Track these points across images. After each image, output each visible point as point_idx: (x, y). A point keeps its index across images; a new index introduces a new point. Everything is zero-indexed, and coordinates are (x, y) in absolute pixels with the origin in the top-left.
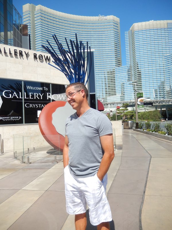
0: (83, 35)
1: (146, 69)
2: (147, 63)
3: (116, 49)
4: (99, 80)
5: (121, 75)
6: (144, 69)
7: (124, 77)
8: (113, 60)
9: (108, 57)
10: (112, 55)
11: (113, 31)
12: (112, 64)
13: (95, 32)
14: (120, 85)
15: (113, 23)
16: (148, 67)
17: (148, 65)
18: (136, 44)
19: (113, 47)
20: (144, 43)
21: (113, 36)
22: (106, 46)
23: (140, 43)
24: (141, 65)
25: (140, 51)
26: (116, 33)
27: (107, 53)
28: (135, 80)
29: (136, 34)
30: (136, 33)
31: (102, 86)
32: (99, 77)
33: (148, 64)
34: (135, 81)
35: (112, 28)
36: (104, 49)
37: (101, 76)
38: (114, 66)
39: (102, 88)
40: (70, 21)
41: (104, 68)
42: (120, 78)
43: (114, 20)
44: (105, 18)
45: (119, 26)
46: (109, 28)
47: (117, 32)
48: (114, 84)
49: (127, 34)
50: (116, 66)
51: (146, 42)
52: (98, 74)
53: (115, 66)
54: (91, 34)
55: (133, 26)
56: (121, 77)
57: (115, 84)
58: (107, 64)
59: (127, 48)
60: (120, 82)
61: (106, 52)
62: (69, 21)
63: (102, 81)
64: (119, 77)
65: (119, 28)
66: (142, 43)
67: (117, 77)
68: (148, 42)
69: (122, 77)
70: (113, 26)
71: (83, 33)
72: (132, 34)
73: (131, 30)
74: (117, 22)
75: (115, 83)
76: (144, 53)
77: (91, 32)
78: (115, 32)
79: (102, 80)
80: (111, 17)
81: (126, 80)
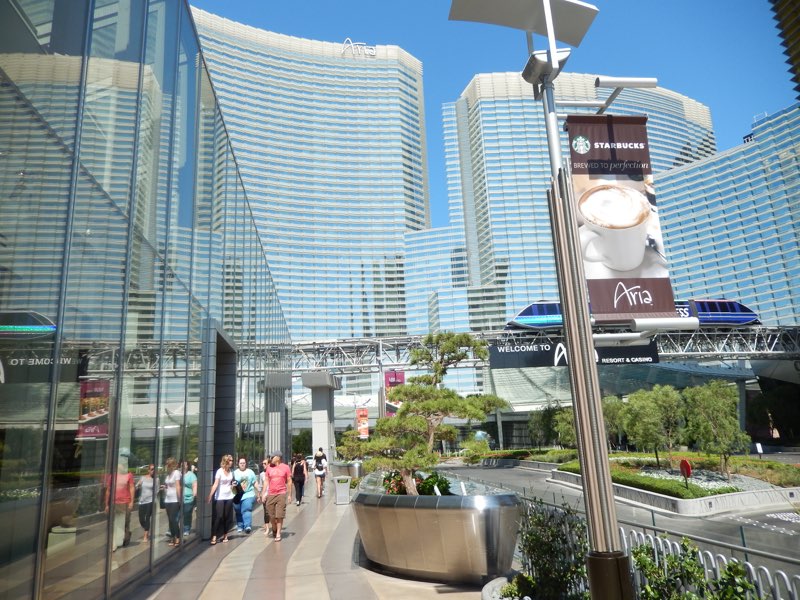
0: (279, 103)
1: (525, 239)
2: (532, 218)
3: (408, 163)
4: (338, 279)
5: (428, 262)
6: (519, 240)
7: (440, 270)
8: (396, 204)
9: (379, 190)
10: (391, 186)
11: (396, 98)
12: (393, 217)
13: (330, 95)
14: (426, 300)
15: (399, 70)
16: (533, 232)
17: (533, 225)
18: (488, 145)
19: (395, 155)
20: (515, 143)
21: (399, 115)
22: (372, 151)
23: (502, 144)
24: (509, 225)
25: (501, 174)
26: (410, 108)
27: (372, 174)
28: (483, 283)
29: (484, 112)
30: (483, 106)
31: (349, 303)
32: (338, 265)
33: (535, 221)
34: (486, 286)
35: (393, 88)
36: (361, 159)
37: (347, 261)
38: (399, 225)
39: (349, 310)
40: (227, 45)
41: (360, 233)
42: (425, 272)
43: (401, 64)
44: (367, 50)
45: (419, 84)
46: (383, 88)
47: (412, 105)
48: (400, 306)
49: (450, 113)
50: (407, 226)
51: (523, 143)
52: (335, 252)
53: (405, 228)
54: (312, 100)
55: (474, 83)
56: (428, 268)
57: (403, 299)
58: (372, 217)
59: (453, 163)
60: (422, 290)
61: (369, 171)
62: (223, 44)
63: (349, 283)
64: (421, 270)
65: (420, 93)
66: (509, 144)
67: (411, 271)
68: (529, 143)
69: (431, 272)
70: (397, 82)
71: (279, 95)
72: (472, 110)
73: (467, 100)
74: (415, 72)
75: (402, 292)
76: (516, 180)
77: (312, 93)
78: (404, 105)
79: (351, 279)
80: (389, 52)
81: (447, 281)
